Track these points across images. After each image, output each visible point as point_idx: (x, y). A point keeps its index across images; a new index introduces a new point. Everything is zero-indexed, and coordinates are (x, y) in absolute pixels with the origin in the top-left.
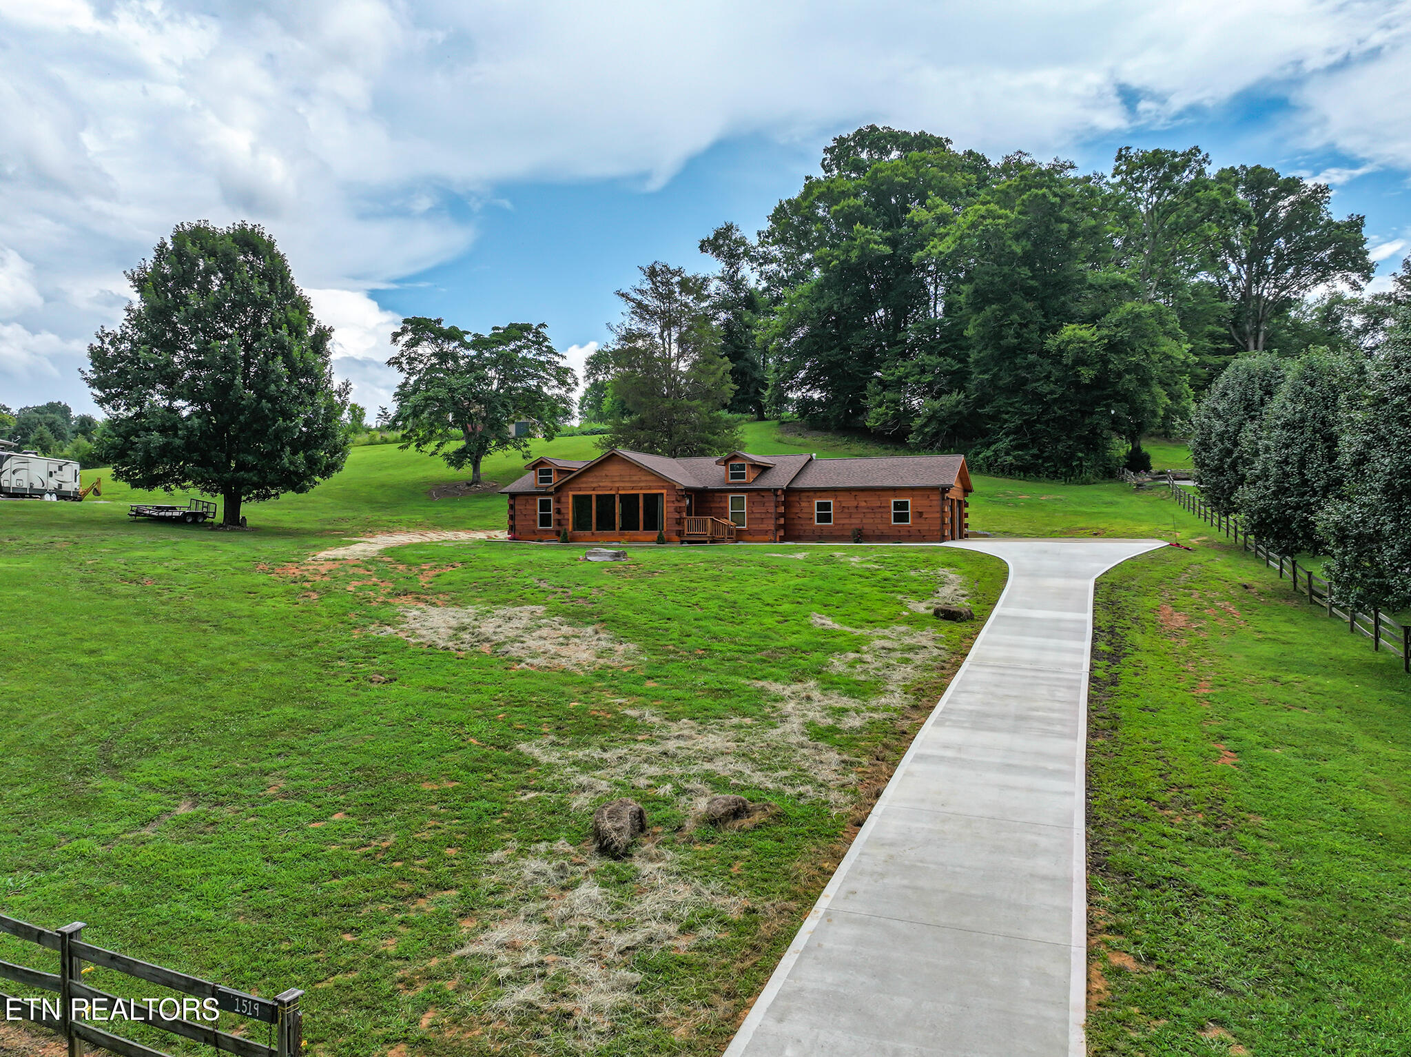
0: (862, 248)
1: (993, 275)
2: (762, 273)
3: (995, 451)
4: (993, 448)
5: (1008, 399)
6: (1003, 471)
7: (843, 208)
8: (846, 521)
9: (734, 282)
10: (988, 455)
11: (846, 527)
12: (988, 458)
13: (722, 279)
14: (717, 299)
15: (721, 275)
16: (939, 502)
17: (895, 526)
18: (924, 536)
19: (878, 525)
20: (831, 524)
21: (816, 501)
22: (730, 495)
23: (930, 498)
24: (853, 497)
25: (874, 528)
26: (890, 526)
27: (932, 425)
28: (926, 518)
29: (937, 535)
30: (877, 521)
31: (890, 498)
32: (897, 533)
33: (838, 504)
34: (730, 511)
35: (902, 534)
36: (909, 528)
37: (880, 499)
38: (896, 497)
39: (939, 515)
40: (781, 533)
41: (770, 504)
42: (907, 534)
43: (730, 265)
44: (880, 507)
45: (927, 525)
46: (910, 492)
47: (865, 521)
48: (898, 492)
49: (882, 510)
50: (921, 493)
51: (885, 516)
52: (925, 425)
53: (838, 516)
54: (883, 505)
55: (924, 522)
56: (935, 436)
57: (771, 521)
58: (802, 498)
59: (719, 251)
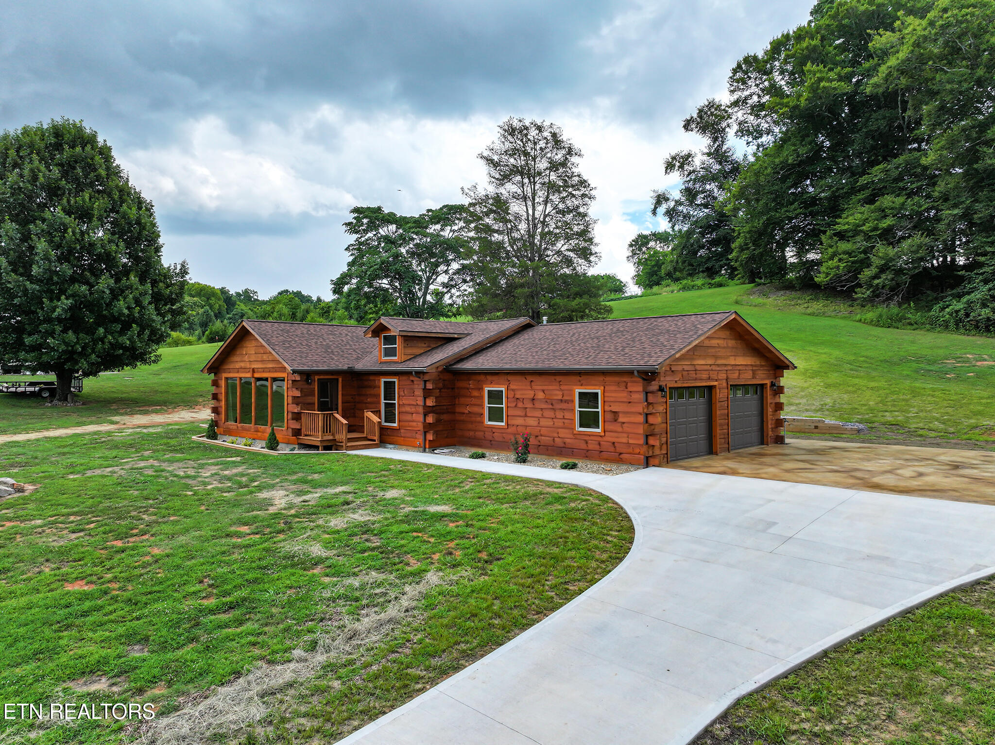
0: (814, 89)
1: (960, 82)
3: (969, 303)
4: (965, 299)
5: (987, 238)
6: (977, 327)
7: (795, 52)
8: (519, 421)
9: (719, 154)
10: (957, 308)
11: (520, 429)
12: (957, 312)
13: (709, 154)
14: (702, 173)
15: (706, 151)
16: (642, 396)
17: (581, 433)
18: (621, 454)
19: (560, 430)
20: (503, 424)
21: (486, 389)
22: (383, 380)
23: (630, 389)
24: (529, 384)
25: (556, 435)
26: (575, 432)
27: (884, 276)
28: (624, 423)
29: (639, 454)
30: (559, 423)
31: (575, 387)
32: (583, 446)
33: (511, 395)
34: (383, 401)
35: (591, 447)
36: (599, 439)
37: (563, 387)
38: (582, 385)
39: (641, 419)
40: (430, 437)
41: (419, 392)
42: (597, 448)
43: (715, 140)
44: (561, 400)
45: (625, 435)
46: (601, 378)
47: (544, 422)
48: (583, 377)
49: (564, 406)
50: (617, 379)
51: (568, 415)
52: (876, 277)
53: (512, 412)
54: (565, 398)
55: (620, 429)
56: (894, 289)
57: (421, 418)
58: (472, 384)
59: (704, 128)
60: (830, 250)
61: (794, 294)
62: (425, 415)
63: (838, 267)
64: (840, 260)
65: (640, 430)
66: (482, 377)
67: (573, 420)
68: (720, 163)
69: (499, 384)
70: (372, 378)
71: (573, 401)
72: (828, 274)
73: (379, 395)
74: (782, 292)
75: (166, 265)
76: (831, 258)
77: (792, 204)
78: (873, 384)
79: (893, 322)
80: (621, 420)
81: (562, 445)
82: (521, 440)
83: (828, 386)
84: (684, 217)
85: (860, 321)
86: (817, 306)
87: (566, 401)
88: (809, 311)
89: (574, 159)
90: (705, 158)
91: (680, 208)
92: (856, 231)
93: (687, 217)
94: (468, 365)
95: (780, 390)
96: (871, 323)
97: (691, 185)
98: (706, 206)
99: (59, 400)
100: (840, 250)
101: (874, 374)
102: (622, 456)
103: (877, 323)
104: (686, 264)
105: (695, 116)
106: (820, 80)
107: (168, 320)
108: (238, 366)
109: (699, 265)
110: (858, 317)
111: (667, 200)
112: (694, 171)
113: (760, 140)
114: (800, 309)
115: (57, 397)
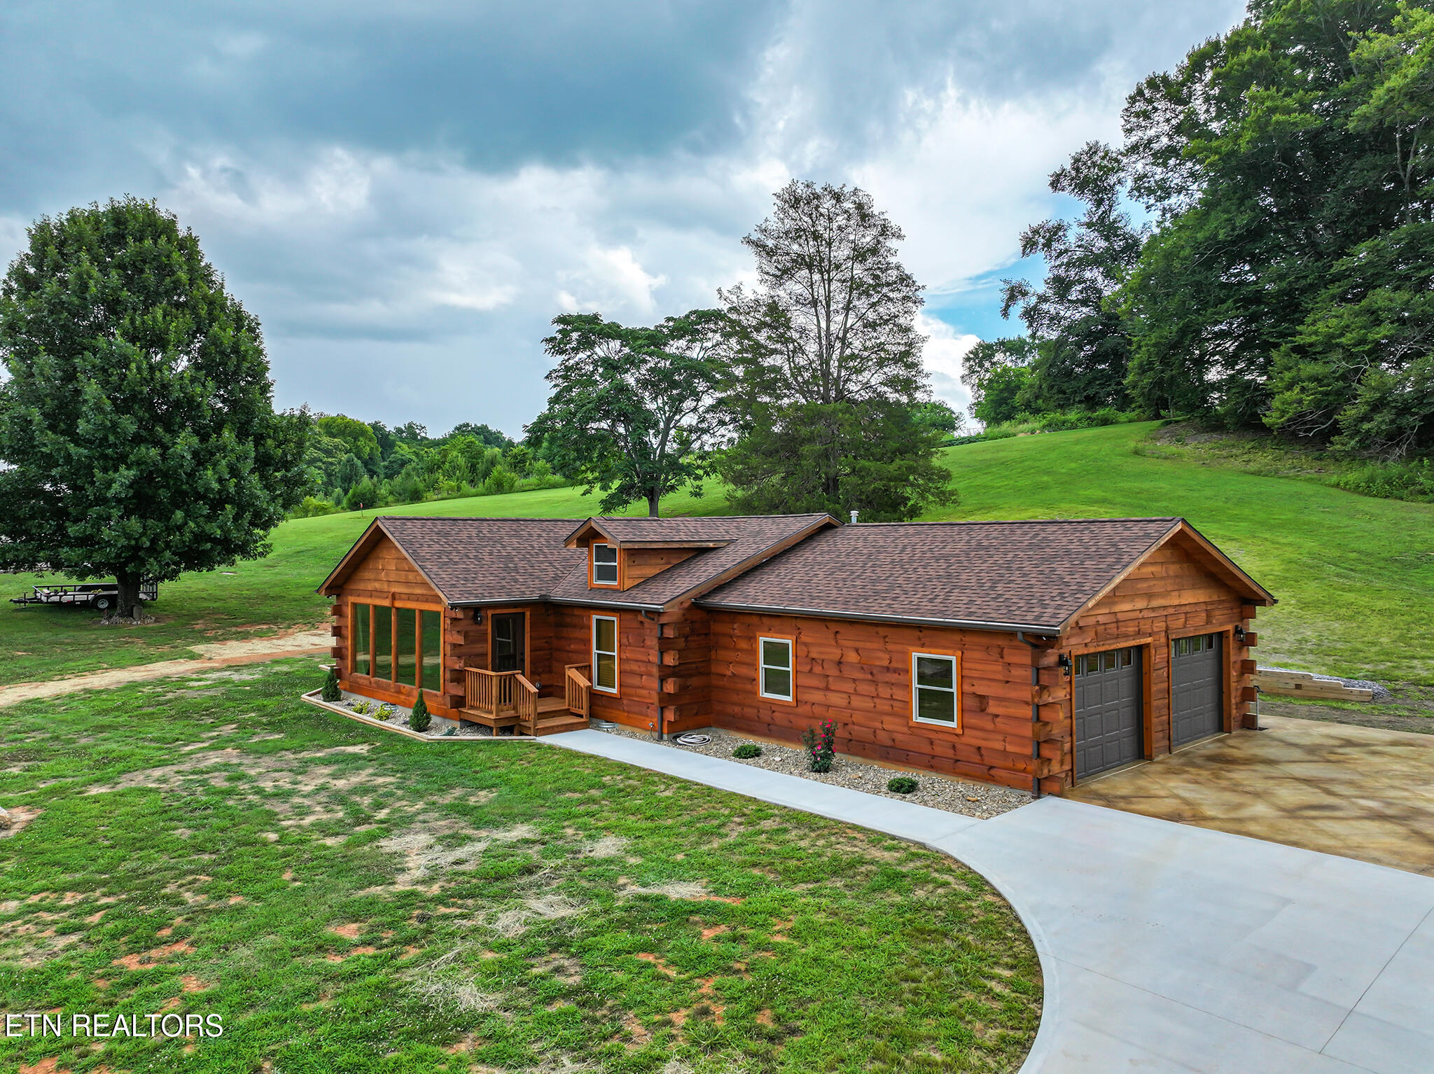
0: (1261, 125)
2: (1164, 211)
7: (1231, 68)
8: (817, 697)
9: (1106, 227)
11: (817, 710)
13: (1089, 225)
14: (1079, 253)
15: (1085, 219)
16: (1029, 674)
17: (921, 726)
18: (991, 768)
19: (886, 719)
20: (789, 699)
21: (762, 640)
22: (595, 617)
23: (1008, 659)
24: (832, 636)
25: (878, 725)
26: (911, 724)
27: (1378, 418)
28: (997, 716)
29: (1024, 770)
30: (884, 706)
31: (911, 648)
32: (926, 748)
33: (803, 651)
34: (595, 651)
35: (938, 750)
36: (955, 739)
37: (890, 647)
38: (923, 645)
39: (1028, 712)
40: (670, 715)
41: (652, 642)
42: (950, 753)
43: (1099, 203)
44: (888, 669)
45: (1001, 737)
46: (957, 637)
47: (857, 702)
48: (925, 632)
49: (893, 677)
50: (985, 640)
51: (899, 694)
52: (1366, 418)
53: (803, 681)
54: (894, 665)
55: (990, 726)
56: (1394, 437)
57: (655, 684)
58: (737, 629)
59: (1082, 185)
60: (1287, 376)
61: (1225, 440)
62: (662, 680)
63: (1300, 402)
64: (1303, 389)
65: (1028, 730)
66: (755, 620)
67: (907, 703)
68: (1107, 239)
69: (781, 632)
70: (577, 612)
71: (907, 671)
72: (1283, 412)
73: (589, 641)
74: (1206, 436)
75: (277, 412)
76: (1289, 387)
77: (1223, 301)
78: (1380, 604)
79: (1395, 489)
80: (993, 708)
81: (890, 743)
82: (819, 731)
83: (1305, 605)
84: (1052, 319)
85: (1337, 485)
86: (1263, 459)
87: (896, 671)
88: (1253, 467)
89: (892, 243)
90: (1083, 230)
91: (1045, 306)
92: (1329, 345)
93: (1055, 319)
94: (732, 600)
95: (1250, 640)
96: (1356, 489)
97: (1062, 272)
98: (1084, 303)
99: (121, 615)
100: (1303, 375)
101: (1379, 584)
102: (993, 772)
103: (1366, 489)
104: (1055, 390)
105: (1068, 167)
106: (1272, 110)
107: (280, 495)
108: (370, 586)
109: (1075, 392)
110: (1334, 479)
111: (1024, 294)
112: (1066, 251)
113: (1166, 202)
114: (1238, 464)
115: (119, 611)
